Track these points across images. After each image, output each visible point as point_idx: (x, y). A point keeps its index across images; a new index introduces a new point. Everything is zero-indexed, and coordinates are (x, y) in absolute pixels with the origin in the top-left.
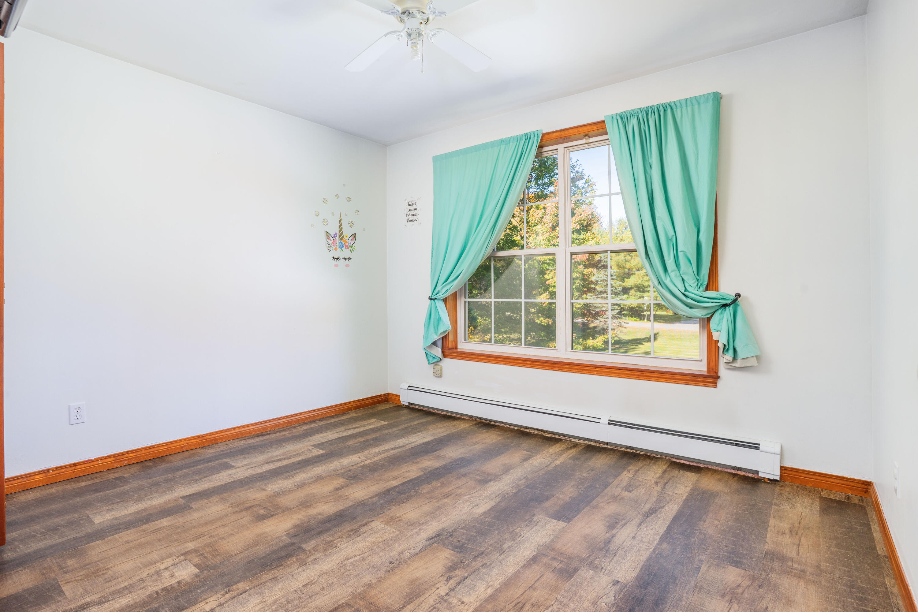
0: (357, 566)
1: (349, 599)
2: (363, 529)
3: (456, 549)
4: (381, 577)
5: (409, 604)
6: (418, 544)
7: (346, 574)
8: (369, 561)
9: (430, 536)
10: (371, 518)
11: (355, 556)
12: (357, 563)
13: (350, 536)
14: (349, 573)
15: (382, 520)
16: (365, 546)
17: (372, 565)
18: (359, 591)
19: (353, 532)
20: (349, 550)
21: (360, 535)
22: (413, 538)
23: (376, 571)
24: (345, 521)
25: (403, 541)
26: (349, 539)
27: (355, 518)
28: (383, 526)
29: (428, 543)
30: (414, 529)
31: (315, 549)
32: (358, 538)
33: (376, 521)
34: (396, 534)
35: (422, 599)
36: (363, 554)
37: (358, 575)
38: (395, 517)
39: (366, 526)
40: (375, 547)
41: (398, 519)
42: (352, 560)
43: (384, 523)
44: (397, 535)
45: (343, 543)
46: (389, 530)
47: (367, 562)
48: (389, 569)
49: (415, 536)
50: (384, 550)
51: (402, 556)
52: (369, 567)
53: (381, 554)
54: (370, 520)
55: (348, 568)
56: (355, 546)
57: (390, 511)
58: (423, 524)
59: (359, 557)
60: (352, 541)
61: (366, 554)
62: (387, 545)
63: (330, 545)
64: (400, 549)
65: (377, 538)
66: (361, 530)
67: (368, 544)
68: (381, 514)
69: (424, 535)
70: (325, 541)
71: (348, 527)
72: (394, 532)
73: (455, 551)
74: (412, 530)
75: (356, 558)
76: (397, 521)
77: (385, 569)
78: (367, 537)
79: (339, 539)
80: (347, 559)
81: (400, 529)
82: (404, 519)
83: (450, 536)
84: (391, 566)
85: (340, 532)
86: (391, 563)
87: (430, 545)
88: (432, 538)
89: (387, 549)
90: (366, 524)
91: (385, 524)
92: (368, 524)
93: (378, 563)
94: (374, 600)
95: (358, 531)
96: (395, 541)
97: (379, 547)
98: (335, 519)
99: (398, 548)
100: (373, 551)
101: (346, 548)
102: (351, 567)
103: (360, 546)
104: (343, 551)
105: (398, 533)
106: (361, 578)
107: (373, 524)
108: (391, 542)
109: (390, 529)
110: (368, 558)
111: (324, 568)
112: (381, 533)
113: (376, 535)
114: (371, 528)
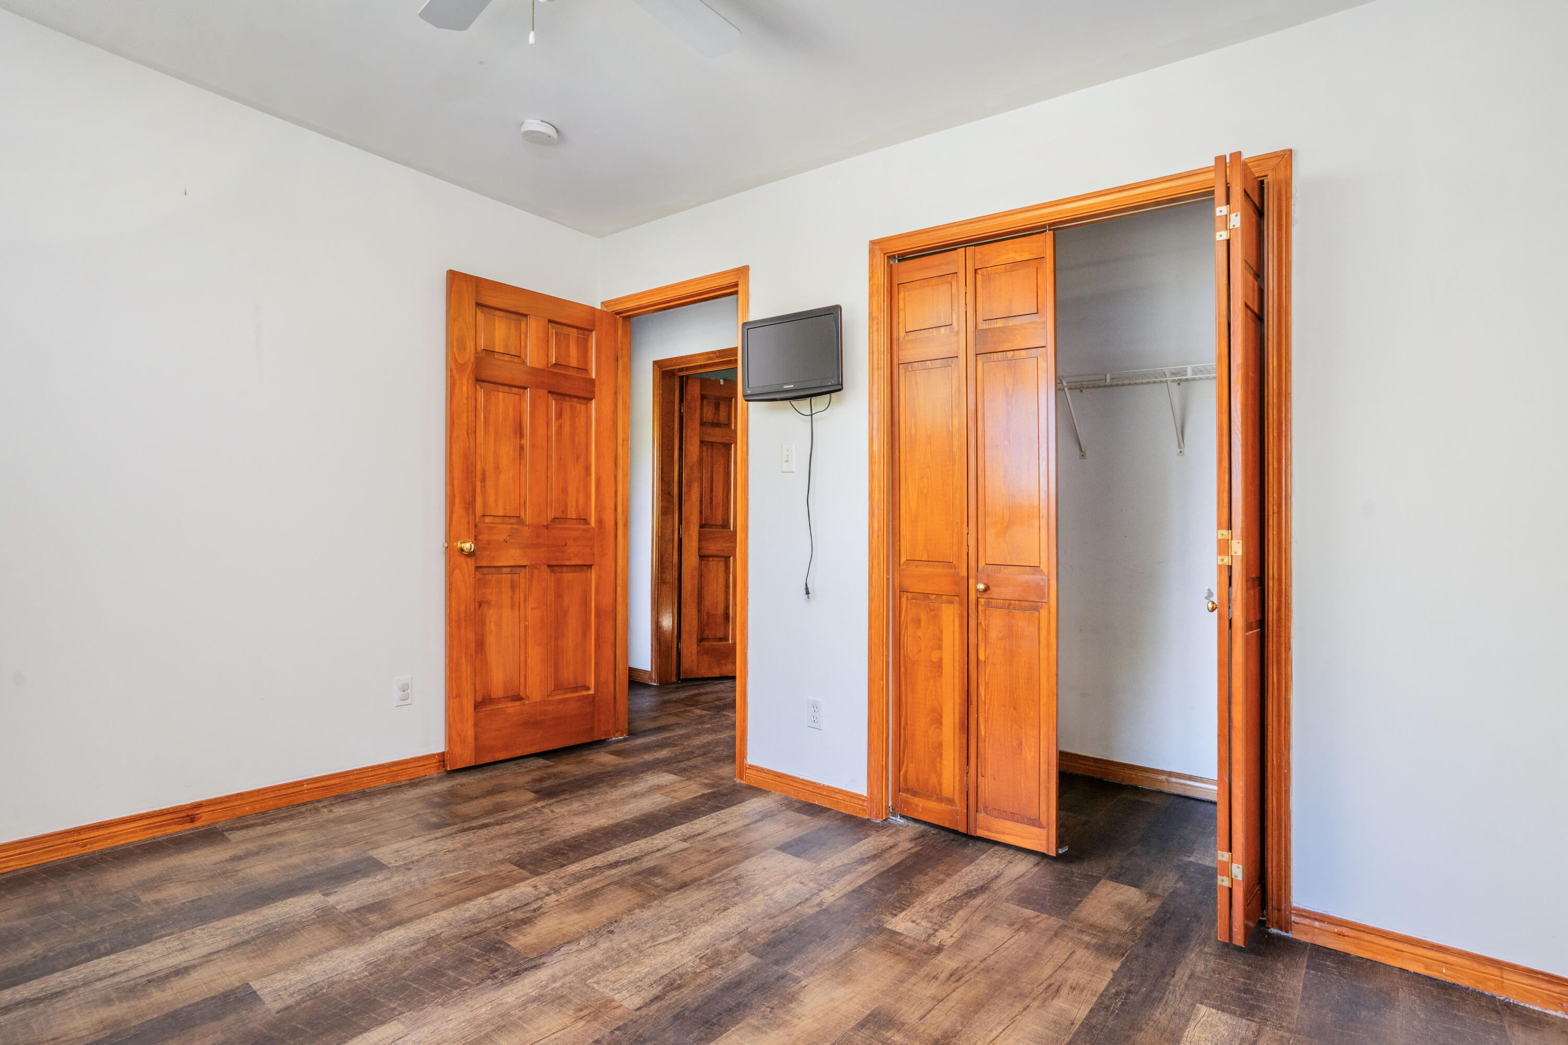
0: (662, 929)
1: (667, 895)
2: (657, 990)
3: (502, 946)
4: (628, 915)
5: (598, 888)
6: (561, 958)
7: (677, 921)
8: (645, 936)
9: (532, 973)
10: (641, 1017)
11: (666, 943)
12: (662, 933)
13: (681, 976)
14: (673, 922)
15: (618, 1012)
16: (652, 957)
17: (640, 930)
18: (656, 902)
19: (676, 985)
20: (678, 951)
21: (662, 977)
22: (566, 970)
23: (633, 922)
24: (696, 1010)
25: (584, 966)
26: (680, 970)
27: (676, 1017)
28: (617, 997)
29: (542, 960)
30: (558, 989)
31: (734, 954)
32: (665, 971)
33: (631, 1007)
34: (595, 979)
35: (581, 892)
36: (655, 946)
37: (659, 918)
38: (589, 1018)
39: (651, 997)
40: (635, 956)
41: (582, 1014)
42: (670, 937)
43: (614, 1004)
44: (590, 977)
45: (691, 964)
46: (606, 986)
47: (647, 935)
48: (616, 925)
49: (561, 974)
50: (620, 951)
51: (593, 939)
52: (644, 928)
53: (624, 945)
54: (644, 1012)
55: (675, 927)
56: (668, 958)
57: (597, 1037)
58: (534, 1000)
59: (659, 941)
60: (675, 967)
61: (649, 944)
62: (615, 960)
63: (713, 959)
64: (594, 951)
65: (631, 972)
66: (660, 988)
67: (647, 961)
68: (618, 1029)
69: (542, 975)
70: (723, 968)
71: (688, 996)
72: (598, 983)
73: (505, 944)
74: (562, 987)
75: (665, 939)
76: (586, 1007)
77: (621, 924)
78: (648, 973)
79: (698, 970)
80: (679, 939)
81: (585, 989)
82: (571, 1012)
83: (496, 970)
84: (612, 928)
85: (700, 985)
86: (611, 932)
87: (541, 956)
88: (532, 968)
89: (614, 952)
90: (652, 1001)
91: (613, 1000)
92: (647, 1001)
93: (630, 932)
94: (638, 894)
95: (667, 986)
96: (599, 966)
97: (628, 956)
98: (720, 1014)
99: (596, 955)
100: (637, 949)
101: (683, 956)
102: (670, 928)
103: (659, 959)
104: (687, 951)
105: (591, 980)
106: (655, 915)
107: (637, 1001)
108: (605, 964)
109: (604, 990)
110: (646, 940)
111: (709, 928)
112: (622, 982)
113: (631, 977)
114: (642, 993)
